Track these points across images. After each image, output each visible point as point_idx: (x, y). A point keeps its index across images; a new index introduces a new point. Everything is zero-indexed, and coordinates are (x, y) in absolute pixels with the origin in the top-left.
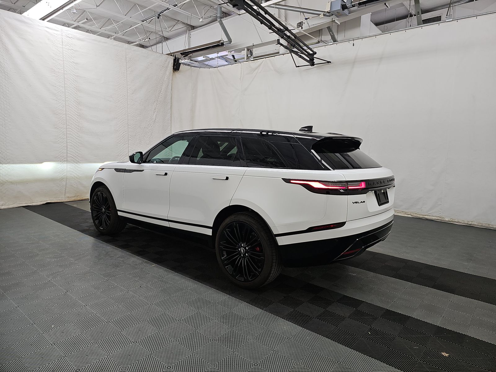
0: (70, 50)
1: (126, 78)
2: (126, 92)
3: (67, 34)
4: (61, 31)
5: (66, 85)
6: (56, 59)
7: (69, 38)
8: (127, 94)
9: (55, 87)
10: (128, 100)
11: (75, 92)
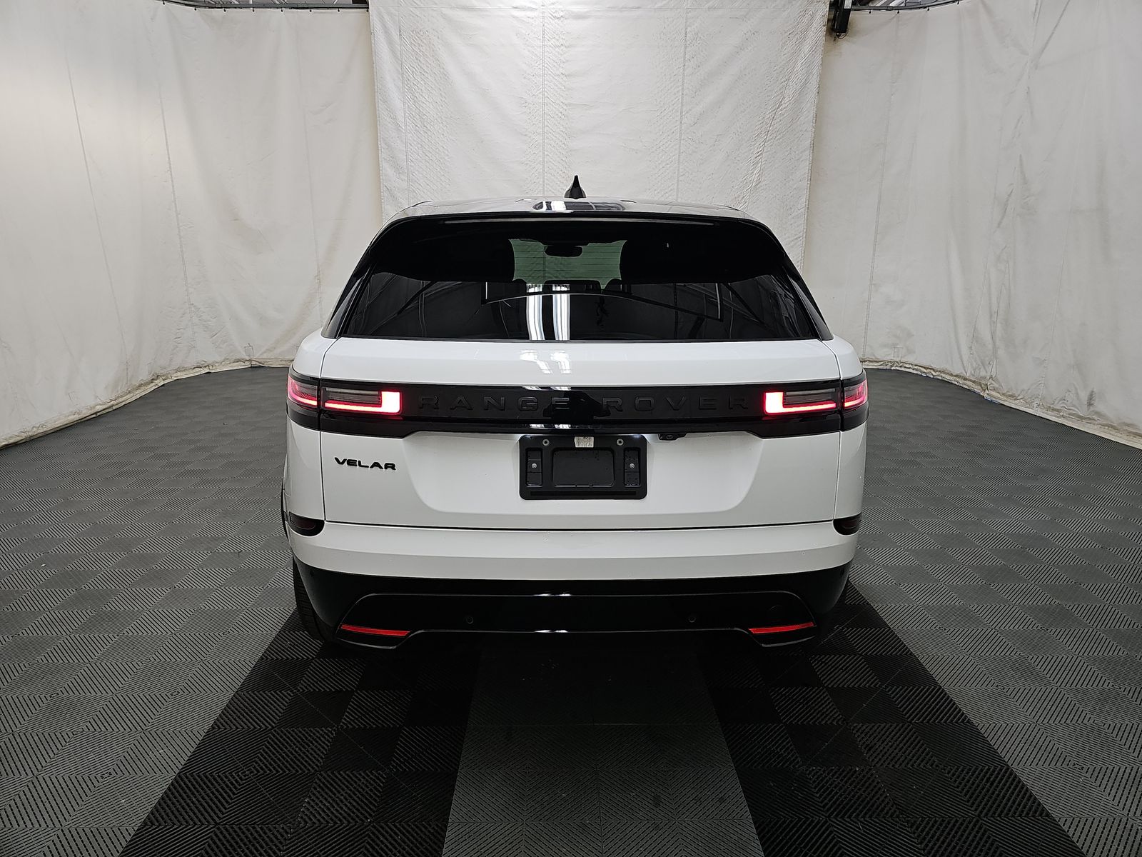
0: (558, 47)
1: (680, 88)
2: (679, 122)
3: (554, 11)
4: (543, 7)
5: (546, 128)
6: (529, 74)
7: (557, 21)
8: (681, 128)
9: (526, 135)
10: (682, 142)
11: (564, 141)
